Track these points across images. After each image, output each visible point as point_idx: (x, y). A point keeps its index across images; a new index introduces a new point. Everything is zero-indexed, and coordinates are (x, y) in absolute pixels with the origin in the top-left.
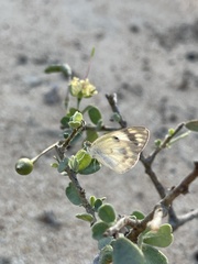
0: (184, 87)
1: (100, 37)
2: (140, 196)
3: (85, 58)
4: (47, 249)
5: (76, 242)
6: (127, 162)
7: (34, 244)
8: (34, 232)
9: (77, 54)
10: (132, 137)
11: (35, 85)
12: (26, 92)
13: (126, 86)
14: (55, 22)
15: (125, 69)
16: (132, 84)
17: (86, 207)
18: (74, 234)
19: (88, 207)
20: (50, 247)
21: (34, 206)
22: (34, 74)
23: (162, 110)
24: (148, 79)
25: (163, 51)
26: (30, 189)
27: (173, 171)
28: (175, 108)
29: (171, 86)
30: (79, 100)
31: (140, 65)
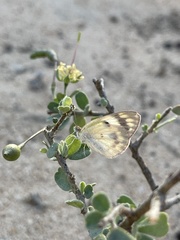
0: (161, 74)
1: (81, 26)
2: (122, 178)
3: (68, 47)
4: (33, 231)
5: (61, 223)
6: (118, 148)
7: (20, 226)
8: (20, 215)
9: (60, 43)
10: (123, 122)
11: (21, 72)
12: (11, 79)
13: (106, 74)
14: (39, 13)
15: (106, 57)
16: (112, 71)
17: (76, 193)
18: (60, 216)
19: (78, 193)
20: (36, 229)
21: (20, 188)
22: (19, 62)
23: (141, 96)
24: (128, 66)
25: (141, 40)
26: (16, 172)
27: (153, 154)
28: (154, 94)
29: (149, 73)
30: (66, 85)
31: (119, 53)
